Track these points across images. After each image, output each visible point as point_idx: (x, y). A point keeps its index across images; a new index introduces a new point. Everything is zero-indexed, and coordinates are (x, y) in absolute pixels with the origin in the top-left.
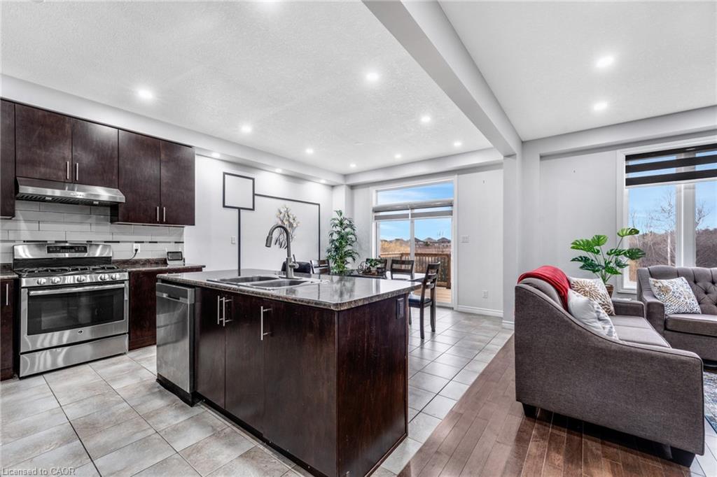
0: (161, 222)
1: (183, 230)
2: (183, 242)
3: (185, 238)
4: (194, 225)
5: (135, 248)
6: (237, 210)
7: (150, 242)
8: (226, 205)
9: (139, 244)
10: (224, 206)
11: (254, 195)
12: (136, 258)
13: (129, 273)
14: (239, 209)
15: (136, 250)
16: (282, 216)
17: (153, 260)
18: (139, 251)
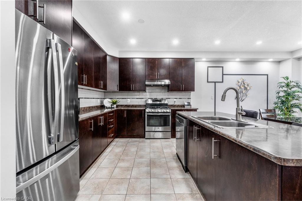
0: (182, 91)
1: (191, 94)
2: (190, 98)
3: (191, 97)
4: (194, 91)
5: (174, 101)
6: (214, 83)
7: (179, 98)
8: (209, 81)
9: (176, 99)
10: (208, 82)
11: (223, 75)
12: (175, 104)
13: (171, 110)
14: (215, 82)
15: (175, 101)
16: (239, 84)
17: (180, 105)
18: (176, 102)
